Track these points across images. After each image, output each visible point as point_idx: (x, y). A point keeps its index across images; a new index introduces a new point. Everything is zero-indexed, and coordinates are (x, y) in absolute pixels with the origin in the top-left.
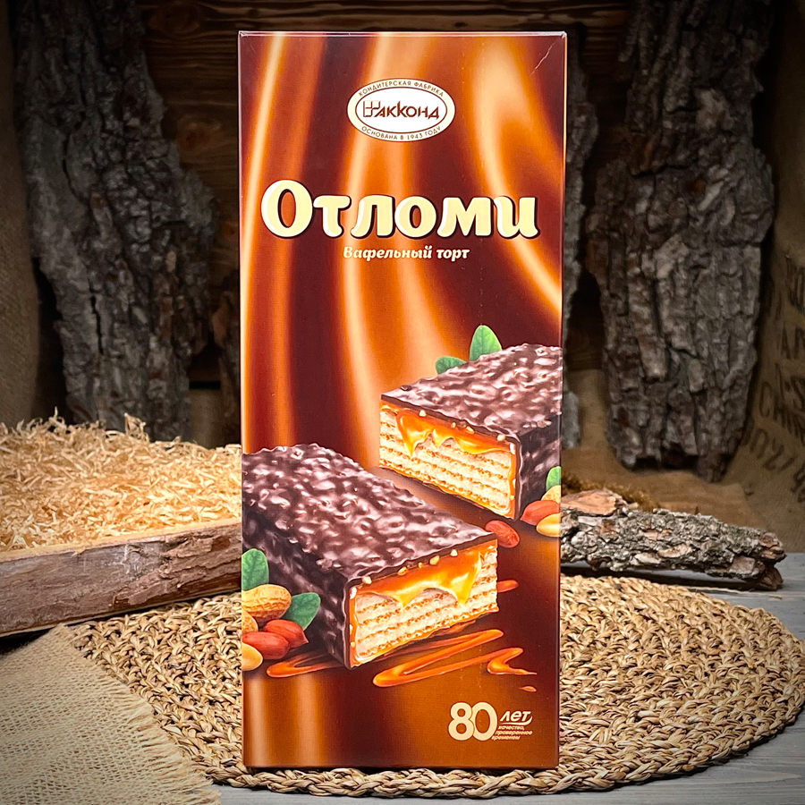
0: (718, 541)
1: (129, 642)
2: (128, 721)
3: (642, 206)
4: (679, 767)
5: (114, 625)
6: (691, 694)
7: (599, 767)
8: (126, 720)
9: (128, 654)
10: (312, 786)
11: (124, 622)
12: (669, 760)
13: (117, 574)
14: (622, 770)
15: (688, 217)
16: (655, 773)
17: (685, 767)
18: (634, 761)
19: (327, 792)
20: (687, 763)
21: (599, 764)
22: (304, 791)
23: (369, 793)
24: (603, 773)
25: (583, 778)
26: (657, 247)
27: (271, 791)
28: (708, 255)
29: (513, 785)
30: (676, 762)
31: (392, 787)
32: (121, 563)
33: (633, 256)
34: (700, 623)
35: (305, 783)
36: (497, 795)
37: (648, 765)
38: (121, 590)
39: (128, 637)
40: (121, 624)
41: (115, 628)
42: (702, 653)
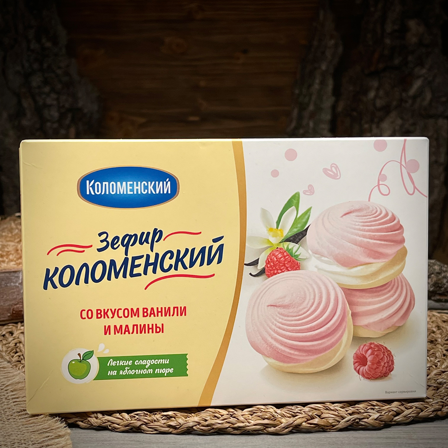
0: (440, 277)
1: (18, 338)
2: (5, 385)
3: (372, 94)
4: (435, 413)
5: (10, 328)
6: (436, 366)
7: (372, 411)
8: (4, 385)
9: (16, 345)
10: (144, 426)
11: (17, 327)
12: (427, 407)
13: (14, 292)
14: (390, 413)
15: (402, 100)
16: (416, 417)
17: (439, 413)
18: (399, 407)
19: (156, 430)
20: (440, 410)
21: (372, 409)
22: (137, 430)
23: (189, 431)
24: (376, 415)
25: (360, 419)
26: (381, 120)
27: (111, 430)
28: (414, 124)
29: (304, 423)
30: (433, 409)
31: (207, 426)
32: (17, 284)
33: (366, 126)
34: (434, 326)
35: (139, 423)
36: (291, 432)
37: (411, 410)
38: (17, 304)
39: (17, 336)
40: (14, 328)
41: (9, 330)
42: (438, 344)
